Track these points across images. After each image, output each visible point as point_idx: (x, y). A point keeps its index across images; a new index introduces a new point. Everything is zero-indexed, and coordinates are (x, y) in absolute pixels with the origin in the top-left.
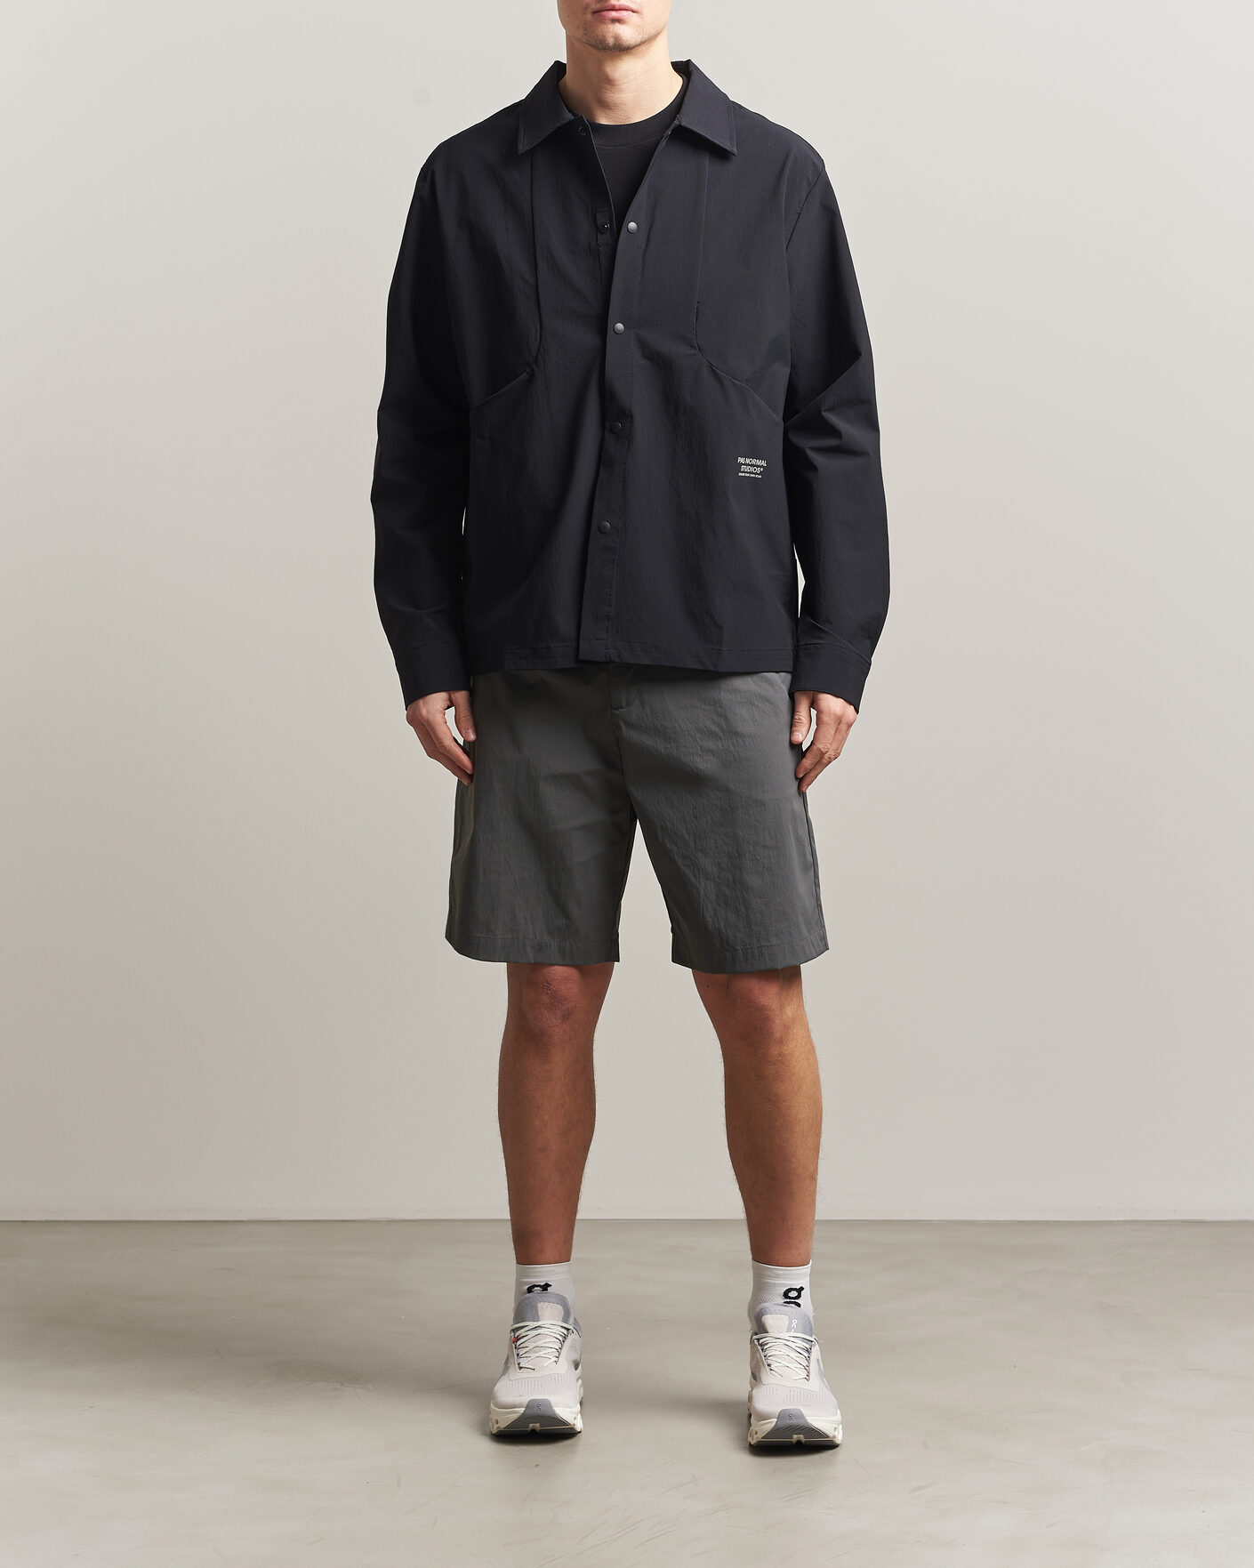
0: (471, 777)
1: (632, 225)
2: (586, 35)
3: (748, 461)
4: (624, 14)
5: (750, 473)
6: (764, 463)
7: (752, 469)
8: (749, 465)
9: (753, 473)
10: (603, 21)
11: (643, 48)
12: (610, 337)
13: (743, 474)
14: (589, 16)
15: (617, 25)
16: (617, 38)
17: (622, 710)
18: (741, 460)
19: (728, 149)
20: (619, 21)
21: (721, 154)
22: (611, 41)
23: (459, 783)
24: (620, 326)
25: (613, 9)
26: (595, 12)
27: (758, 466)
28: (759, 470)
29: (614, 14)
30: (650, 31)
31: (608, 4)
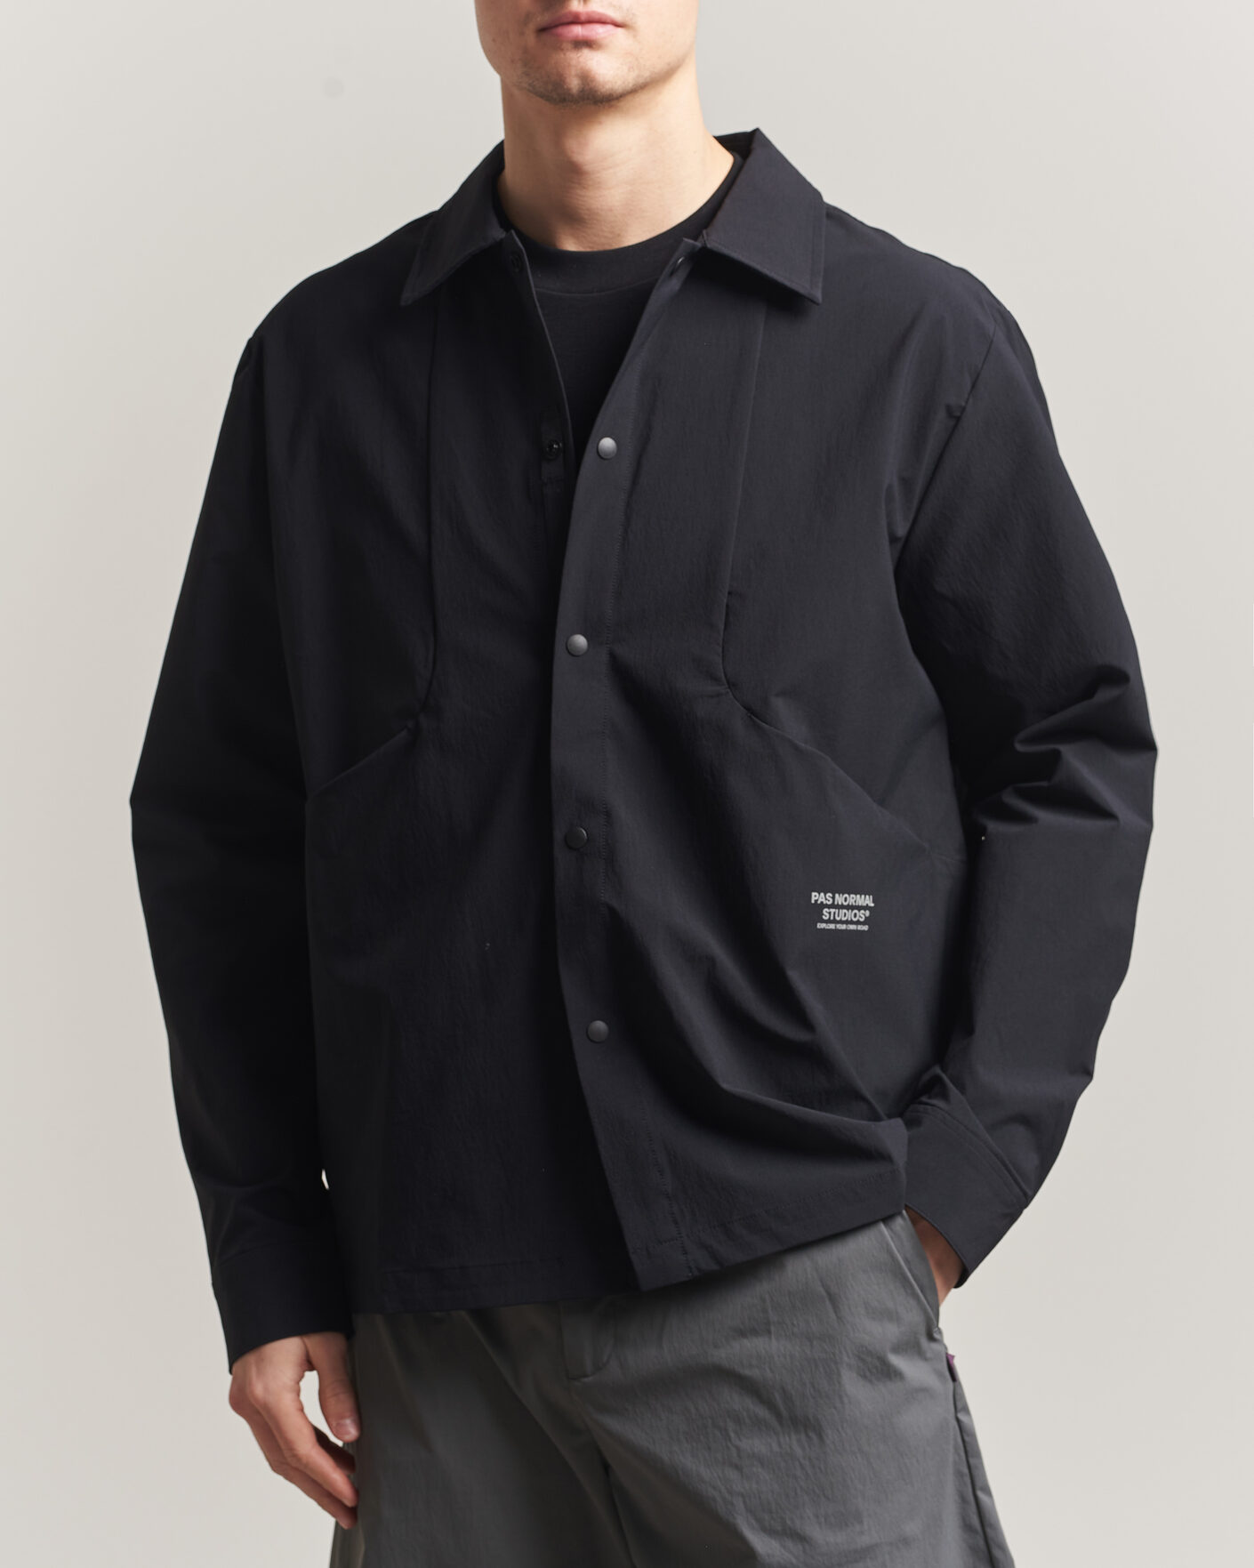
0: (352, 1512)
1: (608, 443)
2: (527, 74)
3: (840, 899)
4: (599, 31)
5: (847, 922)
6: (868, 901)
7: (850, 915)
8: (842, 907)
9: (852, 922)
10: (558, 47)
11: (642, 97)
12: (561, 662)
13: (832, 926)
14: (531, 39)
15: (586, 53)
16: (586, 77)
17: (586, 1380)
18: (816, 897)
19: (802, 291)
20: (588, 44)
21: (785, 302)
22: (574, 84)
23: (337, 1525)
24: (580, 641)
25: (576, 20)
26: (543, 30)
27: (859, 908)
28: (862, 915)
29: (578, 31)
30: (653, 63)
31: (565, 11)
